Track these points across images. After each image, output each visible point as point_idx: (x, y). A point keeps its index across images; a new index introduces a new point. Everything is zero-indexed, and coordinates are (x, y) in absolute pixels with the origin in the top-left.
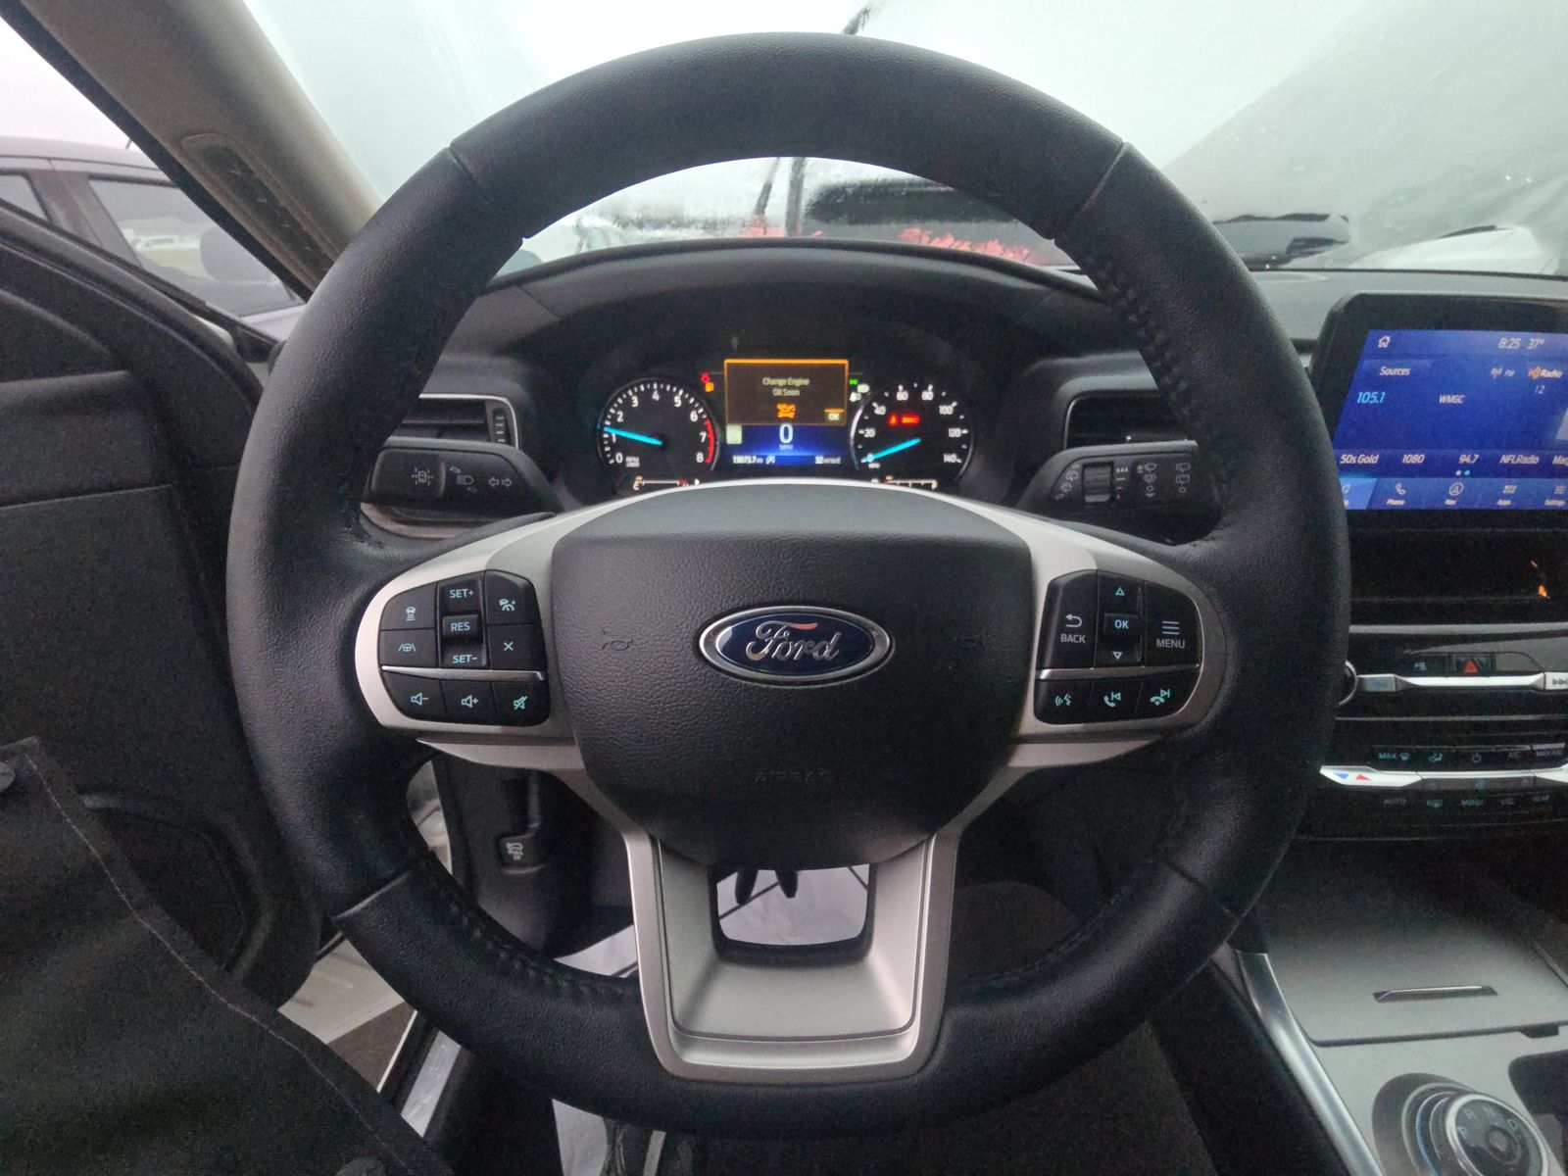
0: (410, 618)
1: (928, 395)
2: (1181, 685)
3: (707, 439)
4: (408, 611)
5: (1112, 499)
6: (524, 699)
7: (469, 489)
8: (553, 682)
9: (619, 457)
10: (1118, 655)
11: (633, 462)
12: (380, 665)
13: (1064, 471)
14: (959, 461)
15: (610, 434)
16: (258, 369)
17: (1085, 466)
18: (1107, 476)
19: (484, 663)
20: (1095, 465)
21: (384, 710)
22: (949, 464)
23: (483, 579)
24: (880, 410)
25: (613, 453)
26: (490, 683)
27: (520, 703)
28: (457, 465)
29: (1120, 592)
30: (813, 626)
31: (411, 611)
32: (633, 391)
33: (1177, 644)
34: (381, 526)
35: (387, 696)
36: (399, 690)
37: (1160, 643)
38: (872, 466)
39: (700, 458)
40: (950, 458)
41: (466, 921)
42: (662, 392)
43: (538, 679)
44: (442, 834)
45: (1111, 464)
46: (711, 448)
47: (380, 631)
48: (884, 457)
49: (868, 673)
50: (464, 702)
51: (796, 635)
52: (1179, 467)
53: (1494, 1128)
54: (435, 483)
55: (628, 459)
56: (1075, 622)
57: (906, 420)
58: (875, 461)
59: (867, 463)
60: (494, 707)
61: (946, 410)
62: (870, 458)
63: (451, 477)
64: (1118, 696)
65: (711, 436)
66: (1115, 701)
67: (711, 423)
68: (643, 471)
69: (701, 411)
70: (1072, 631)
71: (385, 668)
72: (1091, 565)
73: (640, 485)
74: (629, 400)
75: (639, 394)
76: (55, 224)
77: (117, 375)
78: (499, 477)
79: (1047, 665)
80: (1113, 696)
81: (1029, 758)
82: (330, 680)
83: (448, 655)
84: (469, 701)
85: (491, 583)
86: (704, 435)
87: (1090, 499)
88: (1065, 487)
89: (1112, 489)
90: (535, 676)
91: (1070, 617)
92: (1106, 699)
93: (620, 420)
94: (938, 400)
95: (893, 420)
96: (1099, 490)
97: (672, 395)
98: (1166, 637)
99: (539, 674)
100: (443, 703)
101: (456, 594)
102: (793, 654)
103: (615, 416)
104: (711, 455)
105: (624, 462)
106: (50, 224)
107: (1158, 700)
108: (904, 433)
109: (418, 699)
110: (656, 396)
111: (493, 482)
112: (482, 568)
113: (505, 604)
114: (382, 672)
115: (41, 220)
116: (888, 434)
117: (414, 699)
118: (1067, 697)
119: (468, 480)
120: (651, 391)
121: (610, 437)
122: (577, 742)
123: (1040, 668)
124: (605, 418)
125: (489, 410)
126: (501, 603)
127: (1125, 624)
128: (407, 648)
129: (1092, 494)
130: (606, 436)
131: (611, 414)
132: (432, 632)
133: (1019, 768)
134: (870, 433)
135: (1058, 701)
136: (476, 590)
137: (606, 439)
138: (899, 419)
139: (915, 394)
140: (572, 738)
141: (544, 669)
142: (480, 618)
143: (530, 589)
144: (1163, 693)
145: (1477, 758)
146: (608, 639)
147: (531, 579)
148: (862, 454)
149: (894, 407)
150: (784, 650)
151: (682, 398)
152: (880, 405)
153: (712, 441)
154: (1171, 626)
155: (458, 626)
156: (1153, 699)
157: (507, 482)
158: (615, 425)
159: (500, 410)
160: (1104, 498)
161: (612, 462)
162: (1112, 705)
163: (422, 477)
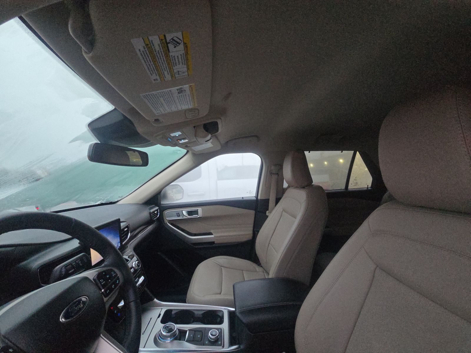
2: (118, 279)
10: (109, 281)
29: (104, 273)
33: (114, 275)
52: (84, 258)
56: (102, 281)
64: (113, 285)
70: (103, 282)
72: (97, 273)
79: (102, 289)
91: (101, 281)
92: (112, 287)
107: (117, 282)
118: (108, 291)
127: (108, 276)
133: (107, 308)
135: (107, 292)
154: (112, 273)
162: (114, 287)
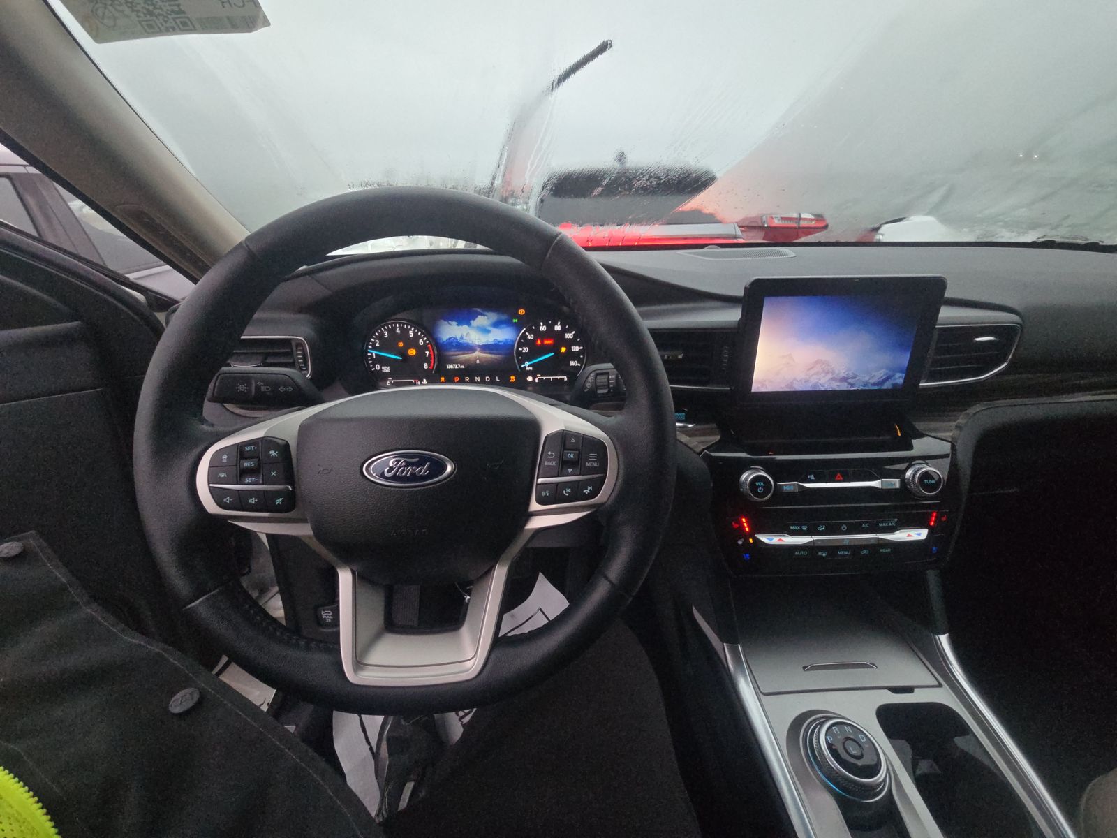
0: (225, 461)
1: (558, 328)
2: (599, 484)
3: (429, 355)
4: (223, 457)
5: (609, 391)
6: (281, 499)
7: (268, 393)
8: (298, 491)
9: (378, 367)
10: (570, 470)
11: (386, 369)
12: (209, 484)
13: (588, 377)
14: (579, 365)
15: (372, 353)
16: (161, 316)
17: (597, 375)
18: (606, 380)
19: (261, 482)
20: (602, 374)
21: (210, 506)
22: (573, 367)
23: (262, 441)
24: (531, 337)
25: (374, 364)
26: (264, 492)
27: (279, 501)
28: (263, 381)
29: (573, 441)
30: (417, 459)
31: (225, 457)
32: (384, 328)
33: (595, 464)
34: (232, 411)
35: (212, 499)
36: (217, 495)
37: (588, 464)
38: (528, 369)
39: (426, 366)
40: (574, 363)
41: (252, 612)
42: (402, 329)
43: (289, 490)
44: (280, 609)
45: (607, 374)
46: (432, 361)
47: (210, 467)
48: (534, 363)
49: (444, 482)
50: (250, 501)
51: (408, 464)
53: (848, 739)
54: (249, 391)
55: (383, 368)
56: (552, 455)
57: (547, 342)
58: (529, 366)
59: (525, 367)
60: (265, 503)
61: (569, 336)
62: (527, 364)
63: (258, 388)
64: (569, 490)
65: (432, 353)
66: (568, 493)
67: (432, 346)
68: (393, 374)
69: (425, 339)
70: (552, 460)
71: (211, 485)
72: (562, 428)
73: (391, 382)
74: (382, 334)
75: (388, 330)
76: (45, 239)
77: (75, 323)
78: (285, 386)
79: (540, 476)
80: (567, 490)
81: (536, 523)
82: (183, 492)
83: (242, 479)
84: (253, 501)
85: (266, 442)
86: (427, 352)
87: (600, 392)
88: (588, 385)
89: (608, 386)
90: (288, 488)
91: (549, 453)
92: (564, 492)
93: (377, 345)
94: (564, 331)
95: (539, 342)
96: (603, 387)
97: (408, 330)
98: (591, 461)
99: (290, 487)
100: (240, 502)
101: (248, 449)
102: (407, 473)
103: (375, 343)
104: (432, 364)
105: (381, 369)
106: (40, 239)
107: (587, 491)
108: (545, 350)
109: (227, 500)
110: (398, 331)
111: (282, 389)
112: (262, 436)
113: (272, 453)
114: (210, 488)
115: (36, 237)
116: (536, 351)
117: (225, 500)
118: (547, 492)
119: (267, 389)
120: (396, 328)
121: (372, 356)
122: (309, 521)
123: (538, 478)
124: (368, 344)
125: (293, 344)
126: (271, 452)
127: (572, 456)
128: (222, 475)
129: (601, 389)
130: (369, 354)
131: (372, 342)
132: (235, 468)
133: (532, 529)
134: (526, 350)
135: (543, 494)
136: (258, 447)
137: (370, 356)
138: (542, 342)
139: (550, 328)
140: (307, 520)
141: (292, 484)
142: (259, 460)
143: (287, 446)
144: (589, 488)
145: (844, 528)
146: (321, 469)
147: (286, 440)
148: (522, 362)
149: (538, 334)
150: (403, 471)
151: (414, 332)
152: (530, 334)
153: (433, 357)
154: (593, 456)
155: (247, 464)
156: (585, 491)
157: (290, 389)
158: (375, 348)
159: (300, 344)
160: (605, 391)
161: (373, 369)
162: (567, 495)
163: (242, 388)
